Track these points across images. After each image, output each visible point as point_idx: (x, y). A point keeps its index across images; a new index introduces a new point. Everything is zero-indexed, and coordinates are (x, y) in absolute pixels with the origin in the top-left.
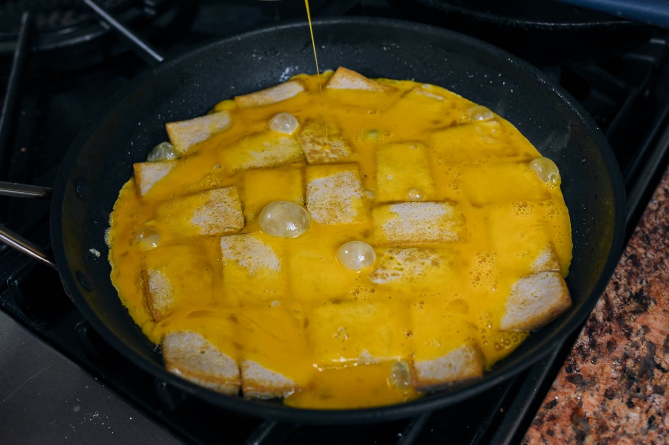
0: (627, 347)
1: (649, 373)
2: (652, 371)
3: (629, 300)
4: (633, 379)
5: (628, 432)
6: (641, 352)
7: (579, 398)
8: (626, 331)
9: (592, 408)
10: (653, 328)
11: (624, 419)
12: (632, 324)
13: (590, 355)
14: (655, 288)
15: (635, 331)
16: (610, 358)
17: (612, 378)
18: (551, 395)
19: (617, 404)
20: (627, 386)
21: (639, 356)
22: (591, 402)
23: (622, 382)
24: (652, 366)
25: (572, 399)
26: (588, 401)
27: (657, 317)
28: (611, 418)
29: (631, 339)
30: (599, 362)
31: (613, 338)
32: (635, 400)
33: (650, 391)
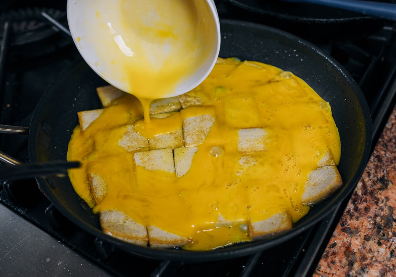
0: (376, 210)
1: (390, 224)
2: (392, 223)
3: (377, 182)
4: (381, 228)
5: (379, 260)
6: (385, 213)
7: (349, 241)
8: (376, 200)
9: (357, 247)
10: (391, 198)
11: (376, 252)
12: (379, 196)
13: (354, 215)
14: (392, 174)
15: (381, 200)
16: (367, 217)
17: (368, 228)
18: (333, 240)
19: (372, 244)
20: (377, 233)
21: (384, 215)
22: (356, 243)
23: (374, 231)
24: (391, 220)
25: (345, 242)
26: (354, 243)
27: (393, 191)
28: (369, 252)
29: (379, 205)
30: (360, 219)
31: (368, 205)
32: (382, 241)
33: (391, 235)
